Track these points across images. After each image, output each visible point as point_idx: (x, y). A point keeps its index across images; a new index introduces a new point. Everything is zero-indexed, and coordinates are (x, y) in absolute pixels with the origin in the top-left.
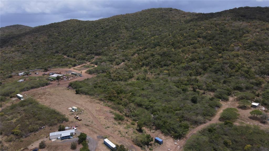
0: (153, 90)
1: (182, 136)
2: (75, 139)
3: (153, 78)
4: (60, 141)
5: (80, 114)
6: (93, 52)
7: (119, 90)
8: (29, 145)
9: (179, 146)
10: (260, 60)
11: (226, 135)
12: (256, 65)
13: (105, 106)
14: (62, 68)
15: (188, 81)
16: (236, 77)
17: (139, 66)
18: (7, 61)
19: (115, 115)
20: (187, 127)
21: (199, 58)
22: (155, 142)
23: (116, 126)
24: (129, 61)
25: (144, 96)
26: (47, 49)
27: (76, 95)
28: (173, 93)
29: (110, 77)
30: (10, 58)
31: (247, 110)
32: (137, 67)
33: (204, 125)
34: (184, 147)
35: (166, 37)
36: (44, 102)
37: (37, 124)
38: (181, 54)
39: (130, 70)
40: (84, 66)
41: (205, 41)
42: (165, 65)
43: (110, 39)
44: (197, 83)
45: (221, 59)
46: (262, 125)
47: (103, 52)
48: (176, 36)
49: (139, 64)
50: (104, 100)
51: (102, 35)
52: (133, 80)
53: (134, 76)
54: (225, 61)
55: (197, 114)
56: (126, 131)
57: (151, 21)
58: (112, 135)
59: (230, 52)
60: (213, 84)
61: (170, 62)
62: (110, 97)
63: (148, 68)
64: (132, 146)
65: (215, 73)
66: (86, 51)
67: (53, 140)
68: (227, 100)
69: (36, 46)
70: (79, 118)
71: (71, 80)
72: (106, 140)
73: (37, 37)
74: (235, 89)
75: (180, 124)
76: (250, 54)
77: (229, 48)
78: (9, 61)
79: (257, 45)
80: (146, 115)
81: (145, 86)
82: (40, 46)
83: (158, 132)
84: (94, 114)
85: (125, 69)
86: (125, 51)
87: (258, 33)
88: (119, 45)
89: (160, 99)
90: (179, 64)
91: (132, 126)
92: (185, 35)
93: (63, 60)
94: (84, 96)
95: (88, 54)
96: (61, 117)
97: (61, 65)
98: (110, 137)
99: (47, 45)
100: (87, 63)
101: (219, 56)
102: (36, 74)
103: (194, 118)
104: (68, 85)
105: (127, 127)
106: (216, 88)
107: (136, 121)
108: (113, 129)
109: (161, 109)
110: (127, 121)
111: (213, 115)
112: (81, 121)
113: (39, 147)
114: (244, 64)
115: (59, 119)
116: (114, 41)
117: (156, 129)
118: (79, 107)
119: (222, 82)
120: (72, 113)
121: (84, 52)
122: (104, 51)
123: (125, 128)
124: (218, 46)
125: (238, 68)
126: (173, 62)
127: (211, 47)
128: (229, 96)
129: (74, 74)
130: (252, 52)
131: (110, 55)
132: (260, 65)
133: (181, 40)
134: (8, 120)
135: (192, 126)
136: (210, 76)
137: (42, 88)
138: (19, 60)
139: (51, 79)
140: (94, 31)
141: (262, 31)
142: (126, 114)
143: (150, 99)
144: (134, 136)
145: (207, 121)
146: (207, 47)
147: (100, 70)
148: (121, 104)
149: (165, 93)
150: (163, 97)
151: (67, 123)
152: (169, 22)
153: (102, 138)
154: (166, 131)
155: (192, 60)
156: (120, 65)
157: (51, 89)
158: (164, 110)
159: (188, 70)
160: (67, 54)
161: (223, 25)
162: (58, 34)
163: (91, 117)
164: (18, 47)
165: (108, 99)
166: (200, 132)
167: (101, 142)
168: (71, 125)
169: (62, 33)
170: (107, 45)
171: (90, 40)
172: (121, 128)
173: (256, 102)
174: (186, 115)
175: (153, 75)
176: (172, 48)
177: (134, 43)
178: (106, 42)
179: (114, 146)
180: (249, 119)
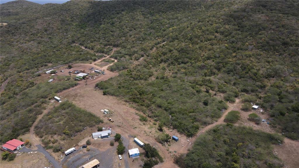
0: (170, 91)
1: (194, 135)
2: (112, 138)
3: (171, 76)
4: (101, 139)
5: (112, 116)
6: (111, 44)
7: (141, 90)
8: (78, 142)
9: (190, 143)
10: (269, 62)
11: (226, 135)
12: (265, 67)
13: (131, 107)
14: (83, 63)
15: (202, 81)
16: (245, 79)
17: (157, 63)
18: (25, 52)
19: (140, 116)
20: (197, 128)
21: (215, 57)
22: (172, 140)
23: (141, 126)
24: (148, 56)
25: (163, 98)
26: (62, 38)
27: (103, 96)
28: (188, 95)
29: (131, 75)
30: (27, 49)
31: (248, 112)
32: (156, 63)
33: (212, 125)
34: (194, 143)
35: (184, 29)
36: (79, 104)
37: (80, 126)
38: (198, 51)
39: (149, 68)
40: (104, 60)
41: (222, 37)
42: (182, 63)
43: (127, 27)
44: (211, 84)
45: (234, 59)
46: (256, 126)
47: (121, 44)
48: (194, 29)
49: (158, 60)
50: (129, 102)
51: (118, 23)
52: (153, 79)
53: (153, 74)
54: (238, 62)
55: (207, 116)
56: (150, 130)
57: (169, 6)
58: (139, 134)
59: (244, 51)
60: (224, 86)
61: (188, 60)
62: (134, 99)
63: (166, 65)
64: (155, 143)
65: (228, 74)
66: (104, 42)
67: (96, 139)
68: (233, 102)
69: (50, 34)
70: (112, 120)
71: (96, 79)
72: (136, 139)
73: (49, 24)
74: (242, 91)
75: (192, 125)
76: (262, 55)
77: (244, 47)
78: (27, 52)
79: (270, 45)
80: (166, 116)
81: (164, 87)
82: (55, 34)
83: (175, 131)
84: (122, 116)
85: (145, 67)
86: (143, 42)
87: (273, 31)
88: (137, 36)
89: (177, 100)
90: (196, 63)
91: (154, 126)
92: (203, 28)
93: (82, 53)
94: (111, 97)
95: (106, 45)
96: (98, 119)
97: (81, 59)
98: (138, 136)
99: (61, 32)
100: (106, 57)
101: (233, 56)
102: (61, 71)
103: (204, 119)
104: (94, 85)
105: (150, 127)
106: (225, 90)
107: (157, 121)
108: (139, 129)
109: (177, 111)
110: (150, 121)
111: (219, 117)
112: (113, 122)
113: (86, 144)
114: (254, 65)
115: (96, 121)
116: (131, 31)
117: (173, 129)
118: (110, 109)
119: (232, 84)
120: (104, 115)
121: (101, 43)
122: (122, 42)
123: (149, 128)
124: (234, 44)
125: (248, 69)
126: (190, 59)
127: (227, 45)
128: (236, 98)
129: (97, 72)
130: (263, 52)
131: (128, 47)
132: (268, 67)
133: (199, 34)
134: (57, 122)
135: (202, 126)
136: (223, 76)
137: (73, 88)
138: (37, 52)
139: (78, 79)
140: (109, 17)
141: (277, 28)
142: (149, 115)
143: (169, 101)
144: (157, 135)
145: (214, 122)
146: (223, 44)
147: (121, 67)
148: (144, 105)
149: (181, 95)
150: (180, 99)
151: (103, 124)
152: (189, 7)
153: (132, 137)
154: (181, 130)
155: (209, 58)
156: (139, 60)
157: (80, 90)
158: (180, 112)
159: (203, 69)
160: (85, 45)
161: (242, 19)
162: (71, 19)
163: (120, 119)
164: (32, 36)
165: (132, 100)
166: (207, 132)
167: (132, 140)
168: (106, 126)
169: (75, 18)
170: (124, 35)
171: (106, 29)
172: (146, 128)
173: (257, 104)
174: (197, 117)
175: (171, 73)
176: (190, 43)
177: (151, 34)
178: (123, 32)
179: (142, 144)
180: (247, 120)
